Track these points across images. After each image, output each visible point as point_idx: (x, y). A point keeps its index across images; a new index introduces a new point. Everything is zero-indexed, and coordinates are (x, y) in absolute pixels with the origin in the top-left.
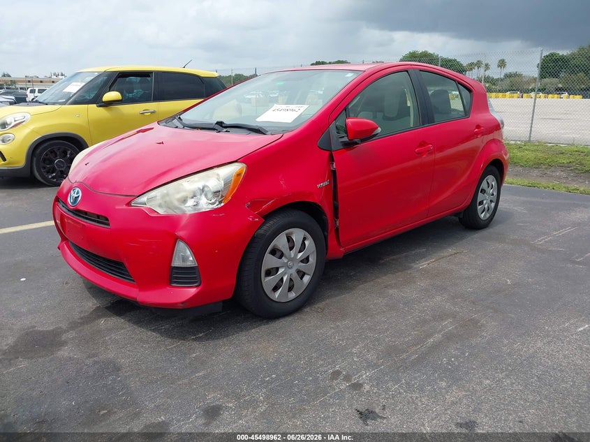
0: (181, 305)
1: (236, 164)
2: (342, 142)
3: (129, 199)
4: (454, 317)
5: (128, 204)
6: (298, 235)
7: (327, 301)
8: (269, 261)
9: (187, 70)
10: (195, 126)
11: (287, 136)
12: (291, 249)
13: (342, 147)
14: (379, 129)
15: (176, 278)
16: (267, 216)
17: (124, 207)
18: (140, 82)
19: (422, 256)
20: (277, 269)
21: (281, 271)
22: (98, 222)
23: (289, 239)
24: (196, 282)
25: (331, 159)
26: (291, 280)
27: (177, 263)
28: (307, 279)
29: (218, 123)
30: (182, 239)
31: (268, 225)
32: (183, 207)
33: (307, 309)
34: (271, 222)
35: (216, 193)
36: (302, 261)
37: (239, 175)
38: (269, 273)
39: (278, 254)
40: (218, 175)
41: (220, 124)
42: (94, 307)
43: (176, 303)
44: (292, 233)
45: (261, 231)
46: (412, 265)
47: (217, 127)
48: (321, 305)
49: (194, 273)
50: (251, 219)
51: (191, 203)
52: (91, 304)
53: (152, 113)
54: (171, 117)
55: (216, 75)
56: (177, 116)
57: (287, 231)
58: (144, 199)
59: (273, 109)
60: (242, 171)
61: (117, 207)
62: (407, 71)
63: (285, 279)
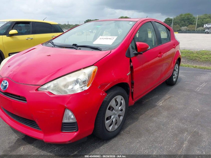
0: (68, 142)
1: (93, 67)
2: (134, 53)
3: (37, 87)
4: (187, 131)
5: (37, 90)
6: (119, 98)
7: (129, 127)
8: (108, 113)
9: (45, 21)
10: (61, 46)
11: (113, 51)
12: (117, 105)
13: (134, 56)
14: (149, 47)
15: (65, 128)
16: (107, 91)
17: (34, 91)
18: (25, 26)
19: (158, 100)
20: (111, 116)
21: (112, 117)
22: (19, 99)
23: (116, 101)
24: (75, 129)
25: (131, 61)
26: (116, 120)
27: (65, 121)
28: (121, 118)
29: (74, 45)
30: (68, 108)
31: (108, 96)
32: (66, 90)
33: (122, 132)
34: (109, 94)
35: (84, 82)
36: (120, 111)
37: (94, 72)
38: (108, 119)
39: (111, 109)
40: (85, 73)
41: (75, 45)
42: (16, 139)
43: (66, 142)
44: (117, 98)
45: (105, 99)
46: (156, 104)
47: (74, 47)
48: (127, 129)
49: (74, 125)
50: (101, 94)
51: (70, 87)
52: (14, 137)
53: (31, 39)
54: (47, 42)
55: (57, 23)
56: (50, 41)
57: (115, 98)
58: (45, 86)
59: (100, 38)
60: (96, 70)
61: (30, 92)
62: (151, 22)
63: (114, 120)
